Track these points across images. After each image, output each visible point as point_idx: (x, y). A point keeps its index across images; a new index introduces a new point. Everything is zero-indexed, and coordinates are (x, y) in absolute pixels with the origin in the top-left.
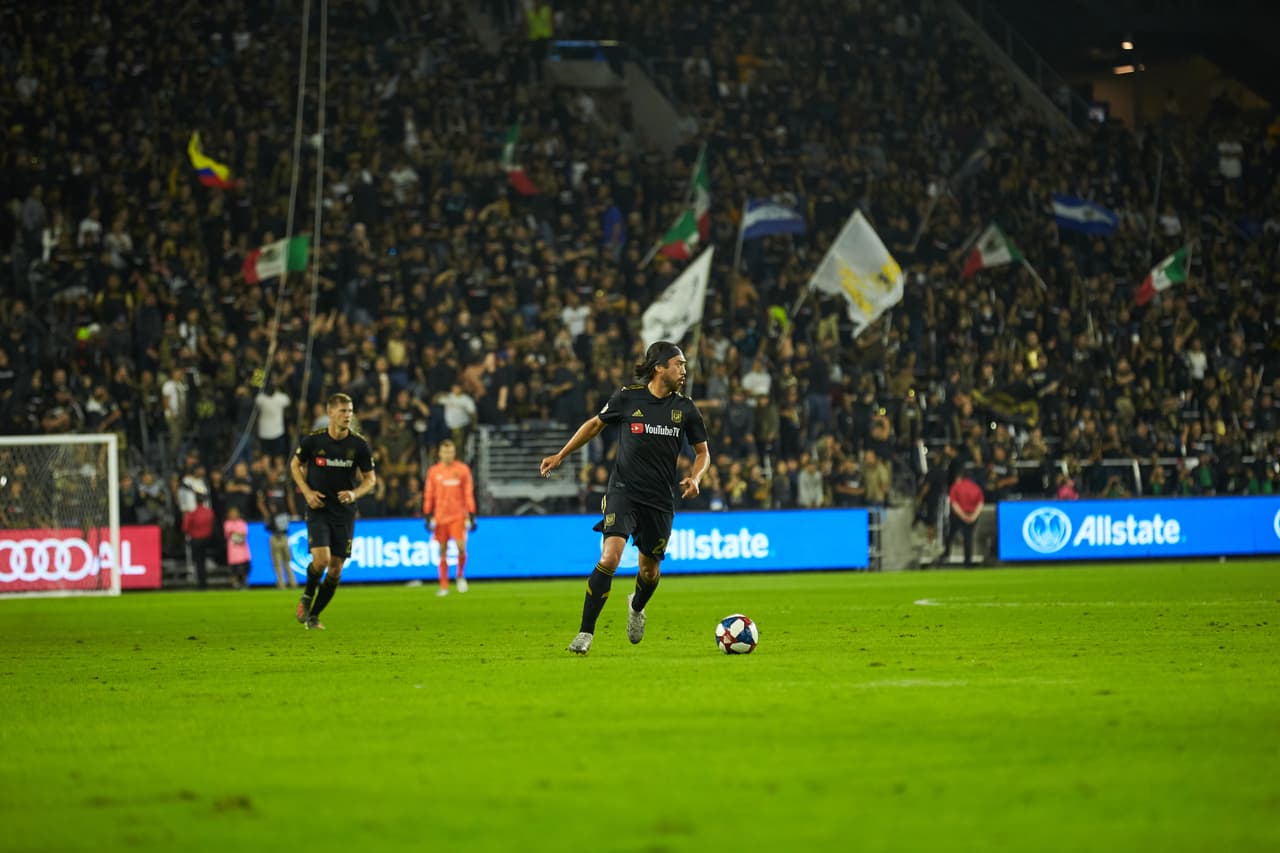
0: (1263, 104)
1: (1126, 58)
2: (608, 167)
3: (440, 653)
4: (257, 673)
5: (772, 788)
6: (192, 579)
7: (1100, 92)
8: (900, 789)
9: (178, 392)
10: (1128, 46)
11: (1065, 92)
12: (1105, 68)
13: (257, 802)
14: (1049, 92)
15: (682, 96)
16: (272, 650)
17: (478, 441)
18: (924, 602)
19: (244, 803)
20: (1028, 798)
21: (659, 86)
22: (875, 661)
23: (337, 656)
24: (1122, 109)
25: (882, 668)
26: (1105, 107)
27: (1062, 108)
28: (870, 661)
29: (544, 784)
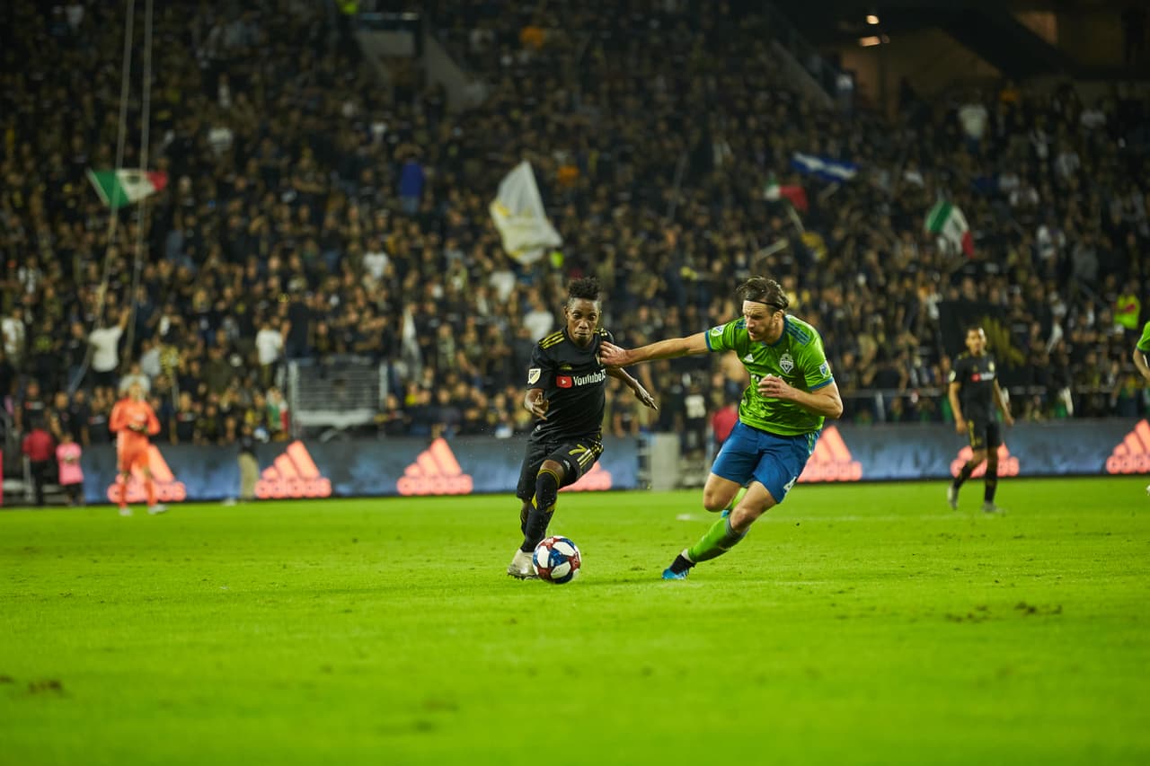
0: (994, 72)
1: (872, 30)
2: (405, 125)
3: (245, 560)
4: (80, 577)
5: (532, 672)
6: (30, 498)
7: (849, 61)
8: (647, 672)
9: (17, 330)
10: (873, 20)
11: (817, 62)
12: (852, 40)
13: (67, 686)
14: (803, 60)
15: (473, 63)
16: (96, 558)
17: (287, 375)
18: (685, 517)
19: (55, 685)
20: (761, 680)
21: (452, 54)
22: (636, 566)
23: (154, 563)
24: (868, 75)
25: (643, 571)
26: (852, 74)
27: (814, 76)
28: (632, 566)
29: (327, 669)
